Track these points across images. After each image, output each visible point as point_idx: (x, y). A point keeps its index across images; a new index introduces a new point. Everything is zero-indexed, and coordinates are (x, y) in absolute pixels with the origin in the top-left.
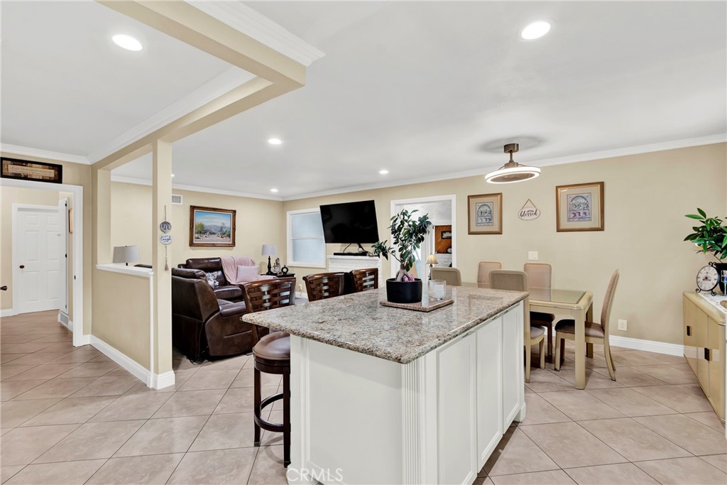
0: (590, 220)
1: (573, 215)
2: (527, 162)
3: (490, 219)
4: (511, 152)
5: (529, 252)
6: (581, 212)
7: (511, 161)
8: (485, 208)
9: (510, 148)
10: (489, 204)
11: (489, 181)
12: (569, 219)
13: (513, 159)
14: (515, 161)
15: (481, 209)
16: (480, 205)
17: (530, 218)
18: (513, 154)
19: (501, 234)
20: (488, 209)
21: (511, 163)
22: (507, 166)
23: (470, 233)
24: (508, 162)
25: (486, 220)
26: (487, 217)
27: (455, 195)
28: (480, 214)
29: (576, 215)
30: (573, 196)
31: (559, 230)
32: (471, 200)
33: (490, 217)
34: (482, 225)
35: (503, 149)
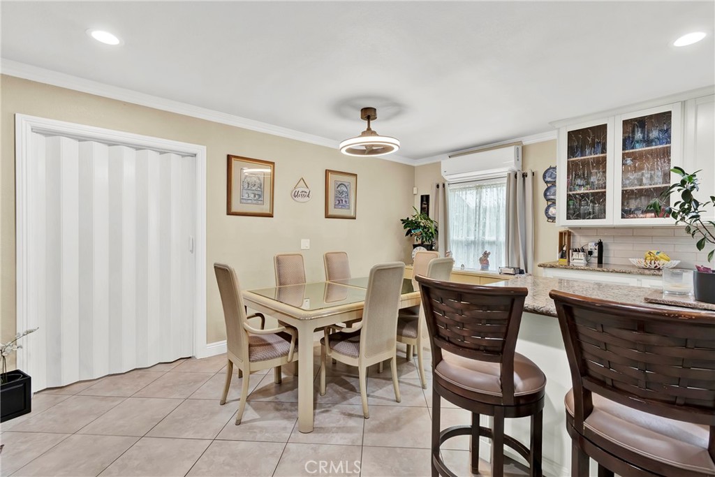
0: (349, 208)
1: (338, 202)
2: (385, 132)
3: (260, 196)
4: (368, 118)
5: (302, 240)
6: (343, 200)
7: (369, 129)
8: (253, 179)
11: (343, 151)
12: (335, 206)
13: (371, 127)
14: (372, 130)
15: (248, 179)
17: (303, 199)
18: (371, 121)
20: (258, 181)
21: (369, 132)
22: (364, 134)
23: (229, 213)
24: (366, 130)
25: (255, 196)
26: (256, 192)
27: (205, 147)
28: (246, 186)
29: (340, 203)
30: (339, 183)
31: (327, 216)
32: (234, 162)
33: (260, 193)
34: (250, 201)
35: (359, 113)
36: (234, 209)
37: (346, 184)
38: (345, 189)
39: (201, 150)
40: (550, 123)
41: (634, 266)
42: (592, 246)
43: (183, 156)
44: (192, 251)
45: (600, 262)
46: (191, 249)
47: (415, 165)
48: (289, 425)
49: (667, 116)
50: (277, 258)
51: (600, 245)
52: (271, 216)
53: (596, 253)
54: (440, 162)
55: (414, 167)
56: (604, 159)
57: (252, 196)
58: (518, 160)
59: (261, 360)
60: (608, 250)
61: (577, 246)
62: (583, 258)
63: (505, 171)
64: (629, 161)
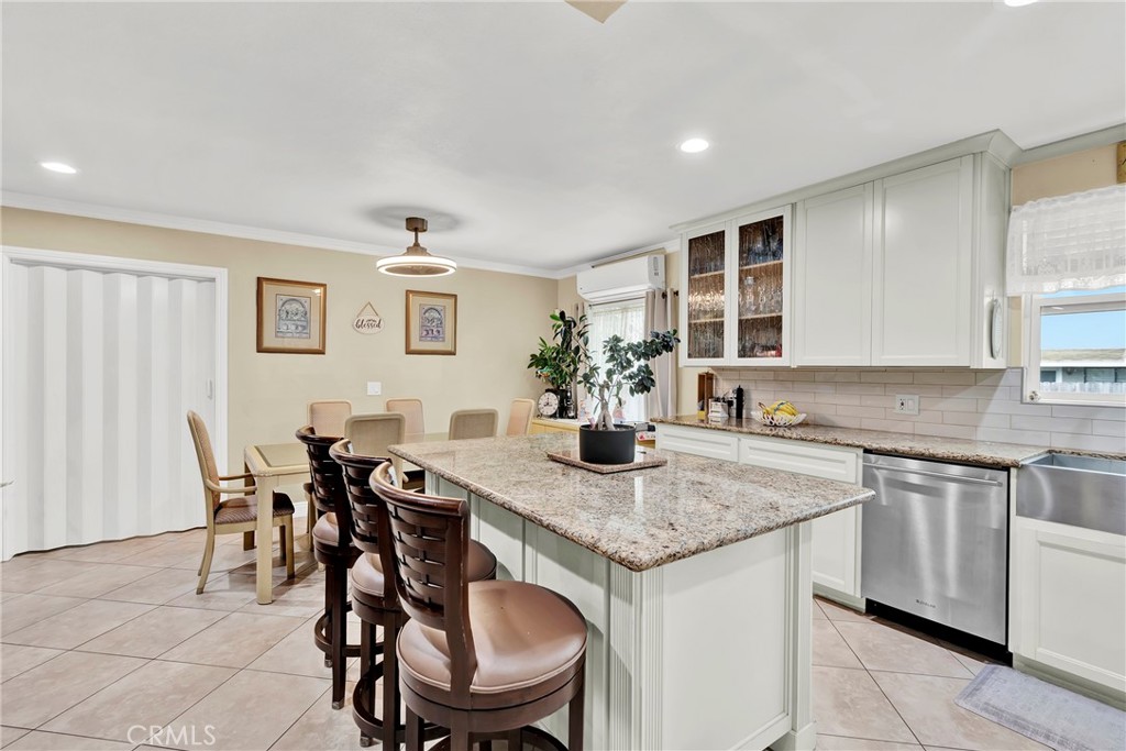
0: (444, 341)
1: (425, 333)
3: (304, 328)
4: (416, 230)
5: (369, 383)
6: (435, 330)
7: (416, 244)
8: (295, 306)
9: (416, 225)
10: (303, 300)
12: (421, 338)
13: (419, 241)
15: (287, 307)
16: (285, 298)
17: (371, 331)
18: (420, 234)
19: (324, 353)
20: (301, 308)
21: (416, 248)
22: (410, 251)
23: (260, 350)
24: (412, 245)
25: (297, 328)
26: (299, 323)
27: (226, 270)
28: (284, 316)
29: (427, 333)
30: (426, 308)
31: (409, 352)
32: (266, 286)
33: (304, 324)
34: (289, 335)
35: (405, 223)
36: (267, 344)
37: (439, 308)
38: (437, 315)
39: (221, 274)
40: (671, 227)
43: (199, 281)
44: (210, 397)
45: (739, 417)
46: (209, 393)
47: (558, 277)
48: (253, 596)
49: (778, 221)
50: (312, 406)
51: (740, 392)
52: (322, 352)
53: (735, 404)
54: (576, 277)
55: (556, 281)
56: (722, 277)
57: (293, 327)
58: (656, 274)
59: (228, 522)
60: (750, 399)
61: (717, 394)
62: (720, 409)
63: (643, 287)
64: (750, 280)
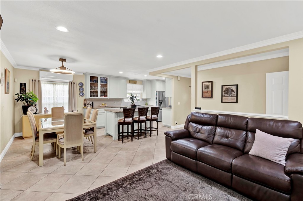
14: (64, 67)
41: (101, 107)
42: (91, 103)
45: (93, 107)
47: (15, 68)
49: (107, 78)
51: (93, 103)
53: (92, 105)
56: (97, 84)
61: (87, 103)
62: (89, 106)
